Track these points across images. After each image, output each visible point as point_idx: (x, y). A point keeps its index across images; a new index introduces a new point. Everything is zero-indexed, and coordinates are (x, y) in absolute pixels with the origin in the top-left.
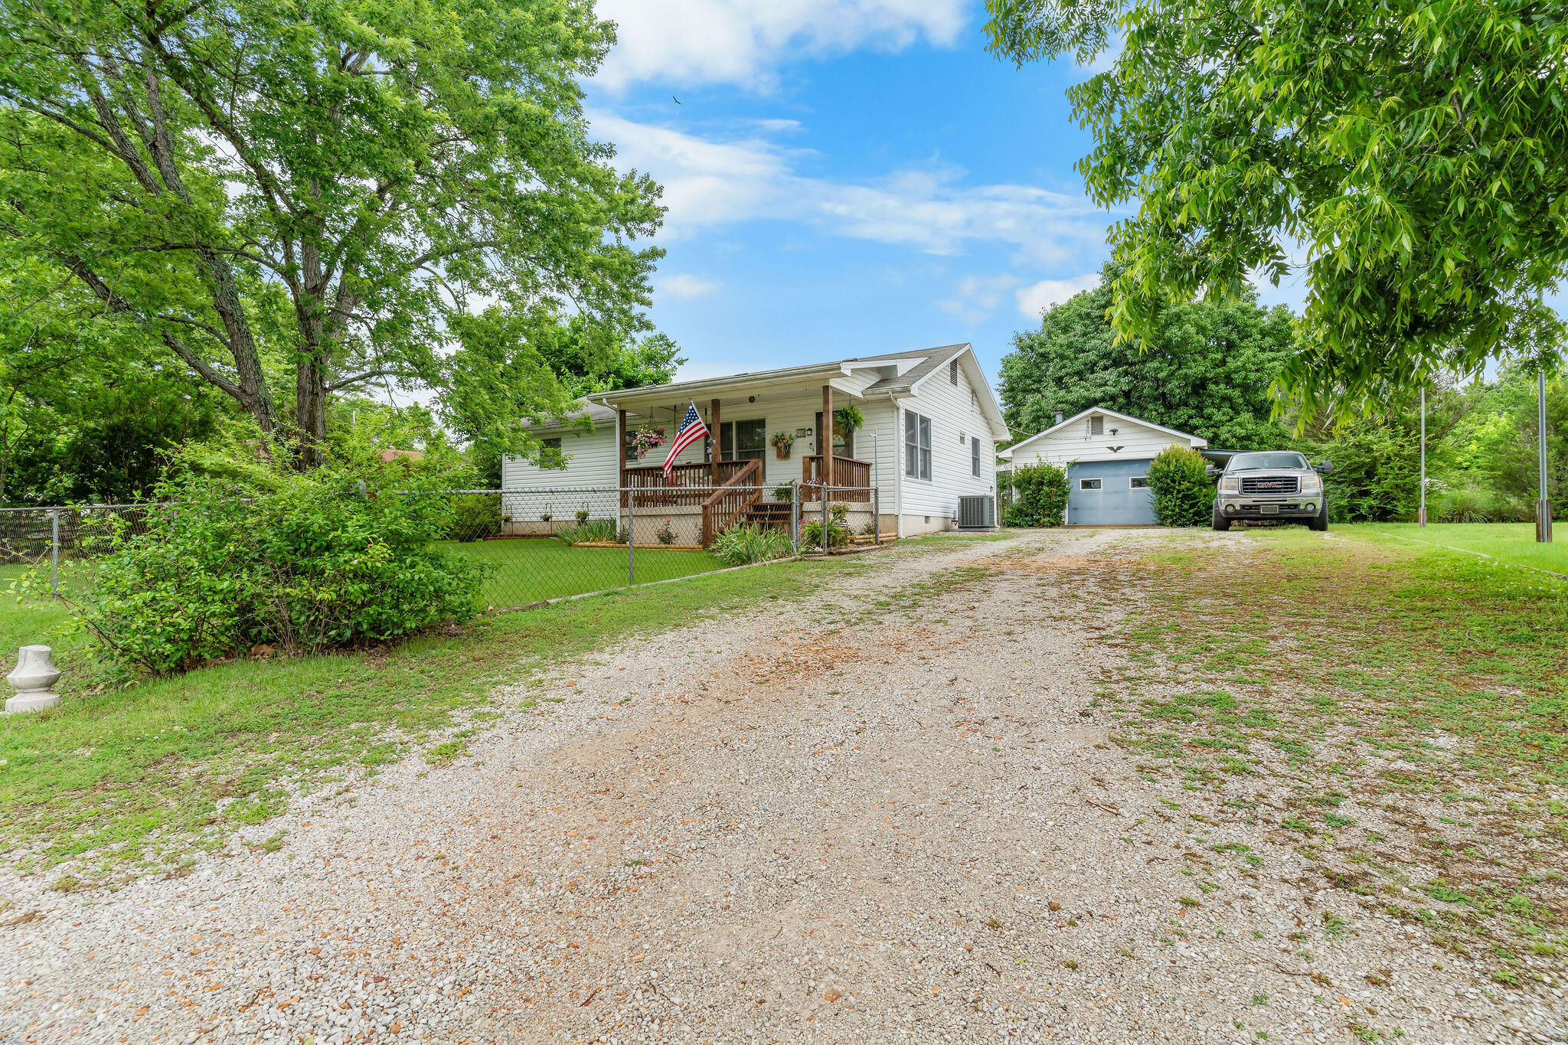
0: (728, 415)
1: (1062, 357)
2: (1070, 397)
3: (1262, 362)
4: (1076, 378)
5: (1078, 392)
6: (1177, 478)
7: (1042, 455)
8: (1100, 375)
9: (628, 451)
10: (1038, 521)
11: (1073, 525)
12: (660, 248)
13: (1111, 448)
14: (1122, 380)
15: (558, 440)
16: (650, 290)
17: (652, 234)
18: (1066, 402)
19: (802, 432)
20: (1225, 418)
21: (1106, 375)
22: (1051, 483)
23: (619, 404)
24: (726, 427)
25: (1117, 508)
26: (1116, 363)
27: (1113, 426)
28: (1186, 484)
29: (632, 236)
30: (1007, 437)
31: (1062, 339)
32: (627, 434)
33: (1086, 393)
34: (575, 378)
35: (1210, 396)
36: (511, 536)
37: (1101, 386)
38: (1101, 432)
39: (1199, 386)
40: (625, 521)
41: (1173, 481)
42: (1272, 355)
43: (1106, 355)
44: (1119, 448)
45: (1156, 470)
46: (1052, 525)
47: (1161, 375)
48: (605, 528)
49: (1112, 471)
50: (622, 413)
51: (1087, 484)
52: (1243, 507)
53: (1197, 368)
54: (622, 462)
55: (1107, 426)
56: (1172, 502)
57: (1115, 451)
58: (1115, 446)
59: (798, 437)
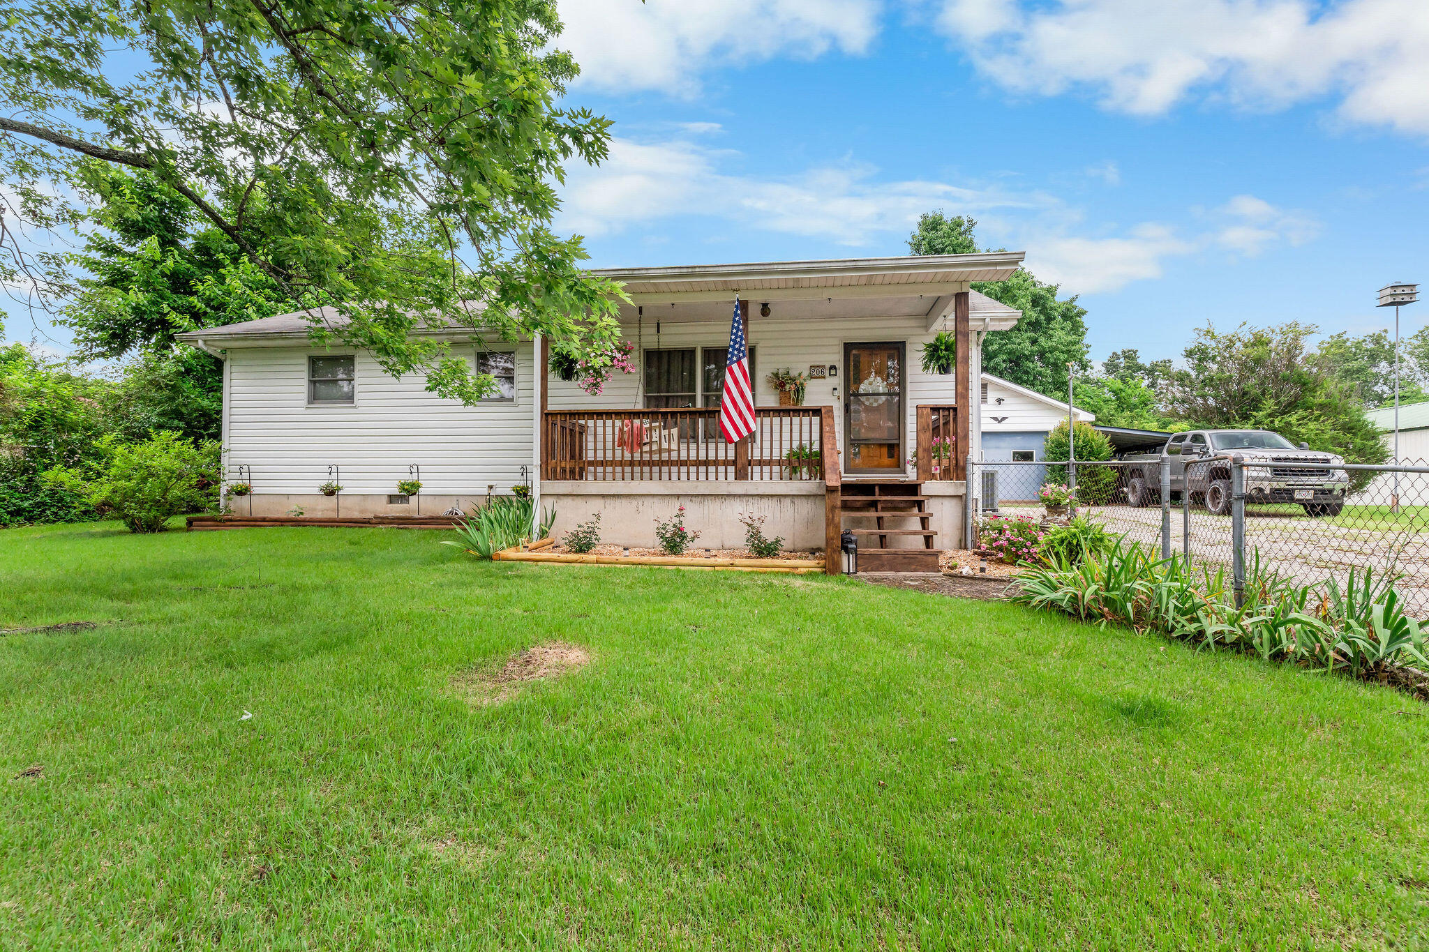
13: (996, 419)
15: (350, 358)
19: (817, 372)
27: (1000, 395)
38: (985, 401)
40: (549, 502)
44: (1004, 419)
49: (993, 443)
52: (1274, 491)
55: (993, 394)
57: (999, 422)
58: (1000, 416)
59: (812, 377)
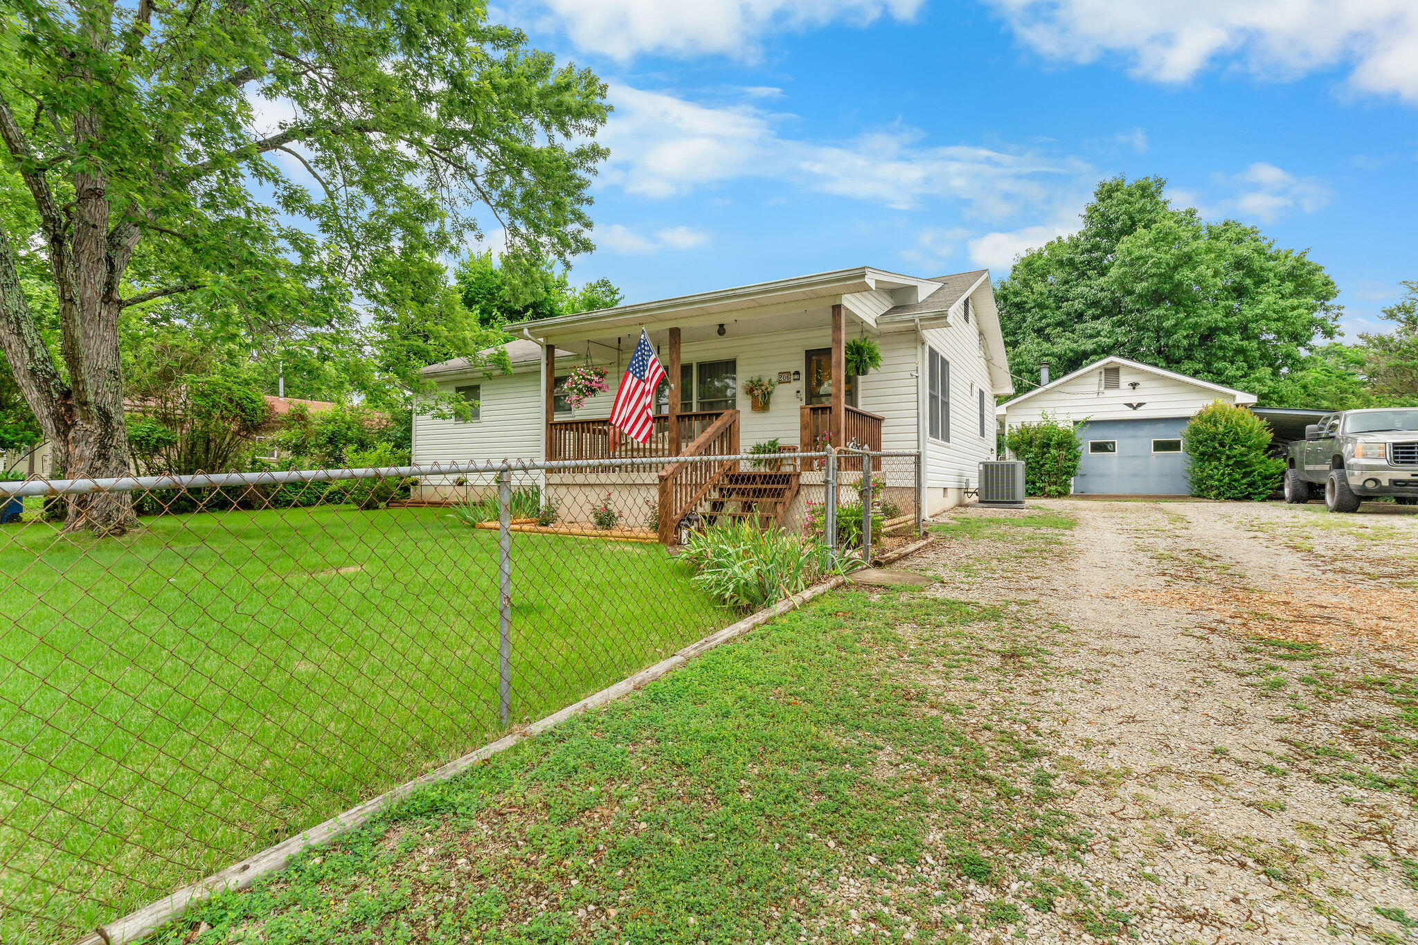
0: (691, 354)
1: (1041, 306)
2: (1057, 349)
3: (1283, 310)
4: (1059, 329)
5: (1064, 345)
6: (1227, 441)
7: (1049, 412)
8: (1090, 324)
9: (555, 403)
10: (1040, 489)
11: (1083, 496)
12: (602, 147)
13: (1130, 405)
14: (1118, 330)
15: (478, 387)
16: (590, 201)
17: (593, 133)
18: (1052, 355)
19: (785, 378)
20: (1240, 373)
21: (1097, 324)
22: (1059, 445)
23: (546, 337)
24: (686, 370)
25: (1135, 475)
26: (1107, 312)
27: (1134, 379)
28: (1239, 449)
29: (567, 135)
30: (1009, 390)
31: (1039, 287)
32: (555, 382)
33: (1075, 345)
34: (508, 323)
35: (1221, 348)
36: (419, 504)
37: (1091, 337)
38: (1117, 386)
39: (1208, 335)
40: (551, 490)
41: (1222, 445)
42: (1295, 302)
43: (1095, 304)
44: (1140, 405)
45: (1196, 432)
46: (1060, 495)
47: (1167, 324)
48: (525, 502)
49: (1129, 431)
50: (550, 349)
51: (1098, 447)
52: (1395, 482)
53: (1211, 316)
54: (550, 412)
55: (1125, 380)
56: (1217, 471)
57: (1135, 408)
58: (1135, 402)
59: (780, 383)
